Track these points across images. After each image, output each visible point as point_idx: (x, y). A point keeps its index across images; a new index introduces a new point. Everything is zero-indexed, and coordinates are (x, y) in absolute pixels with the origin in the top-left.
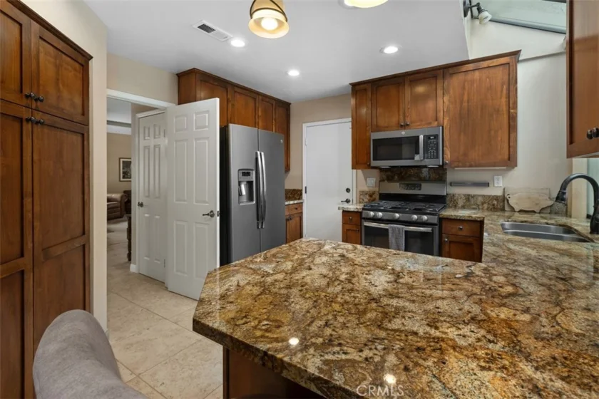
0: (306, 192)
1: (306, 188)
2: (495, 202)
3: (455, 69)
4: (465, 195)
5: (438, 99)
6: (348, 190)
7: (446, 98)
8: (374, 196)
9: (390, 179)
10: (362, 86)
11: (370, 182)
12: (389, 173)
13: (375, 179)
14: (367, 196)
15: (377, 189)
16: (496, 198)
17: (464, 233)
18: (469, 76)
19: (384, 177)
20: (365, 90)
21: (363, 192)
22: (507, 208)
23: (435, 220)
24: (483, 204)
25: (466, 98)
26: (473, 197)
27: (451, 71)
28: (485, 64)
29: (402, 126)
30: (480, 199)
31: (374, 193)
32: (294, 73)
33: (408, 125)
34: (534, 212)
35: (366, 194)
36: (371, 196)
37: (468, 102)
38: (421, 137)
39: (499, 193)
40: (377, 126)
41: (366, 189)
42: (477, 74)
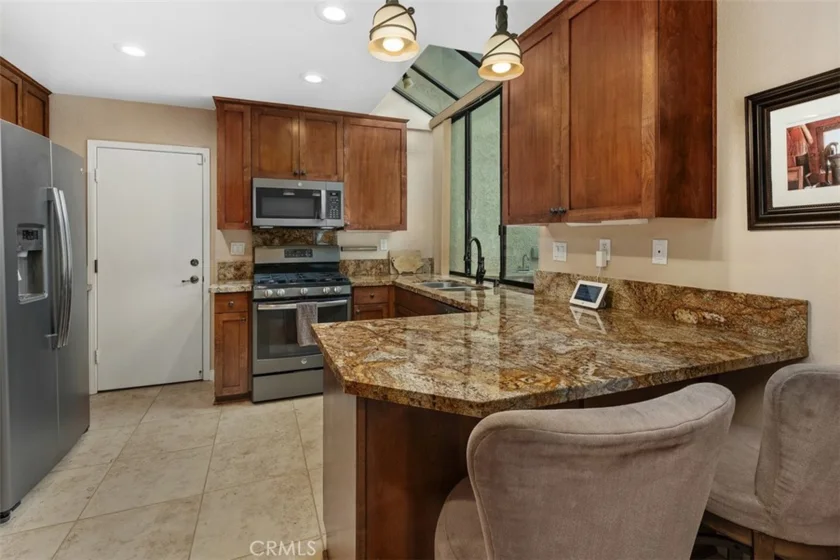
0: (96, 271)
1: (96, 262)
2: (382, 266)
3: (355, 121)
4: (355, 261)
5: (339, 150)
6: (194, 263)
7: (346, 150)
8: (243, 269)
9: (268, 244)
10: (235, 106)
11: (237, 249)
12: (267, 236)
13: (244, 244)
14: (232, 270)
15: (249, 258)
16: (382, 262)
17: (375, 301)
18: (369, 132)
19: (260, 241)
20: (242, 113)
21: (224, 263)
22: (392, 272)
23: (347, 290)
24: (371, 268)
25: (365, 155)
26: (363, 262)
27: (352, 120)
28: (384, 123)
29: (295, 174)
30: (369, 264)
31: (243, 264)
32: (133, 51)
33: (303, 174)
34: (411, 273)
35: (230, 266)
36: (238, 269)
37: (368, 159)
38: (323, 193)
39: (384, 257)
40: (260, 169)
41: (229, 259)
42: (375, 132)
